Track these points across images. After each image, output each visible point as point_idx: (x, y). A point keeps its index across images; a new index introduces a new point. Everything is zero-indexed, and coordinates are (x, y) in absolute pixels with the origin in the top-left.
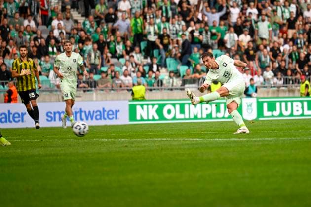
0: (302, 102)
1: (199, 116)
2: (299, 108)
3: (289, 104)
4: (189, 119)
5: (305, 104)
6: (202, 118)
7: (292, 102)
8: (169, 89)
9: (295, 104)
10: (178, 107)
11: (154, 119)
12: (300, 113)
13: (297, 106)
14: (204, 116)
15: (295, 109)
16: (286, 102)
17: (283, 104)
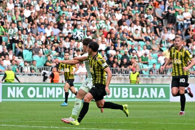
0: (128, 88)
1: (54, 96)
2: (126, 93)
3: (119, 89)
4: (46, 98)
5: (131, 89)
6: (55, 98)
7: (121, 87)
8: (29, 75)
9: (123, 89)
10: (38, 88)
11: (20, 98)
12: (127, 96)
14: (57, 96)
15: (123, 93)
16: (117, 88)
17: (115, 89)
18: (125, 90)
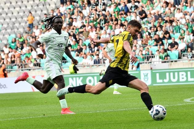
0: (186, 72)
2: (184, 76)
3: (176, 74)
5: (189, 73)
7: (178, 72)
9: (181, 73)
12: (185, 79)
13: (183, 75)
15: (181, 77)
16: (174, 72)
17: (172, 74)
18: (183, 74)
